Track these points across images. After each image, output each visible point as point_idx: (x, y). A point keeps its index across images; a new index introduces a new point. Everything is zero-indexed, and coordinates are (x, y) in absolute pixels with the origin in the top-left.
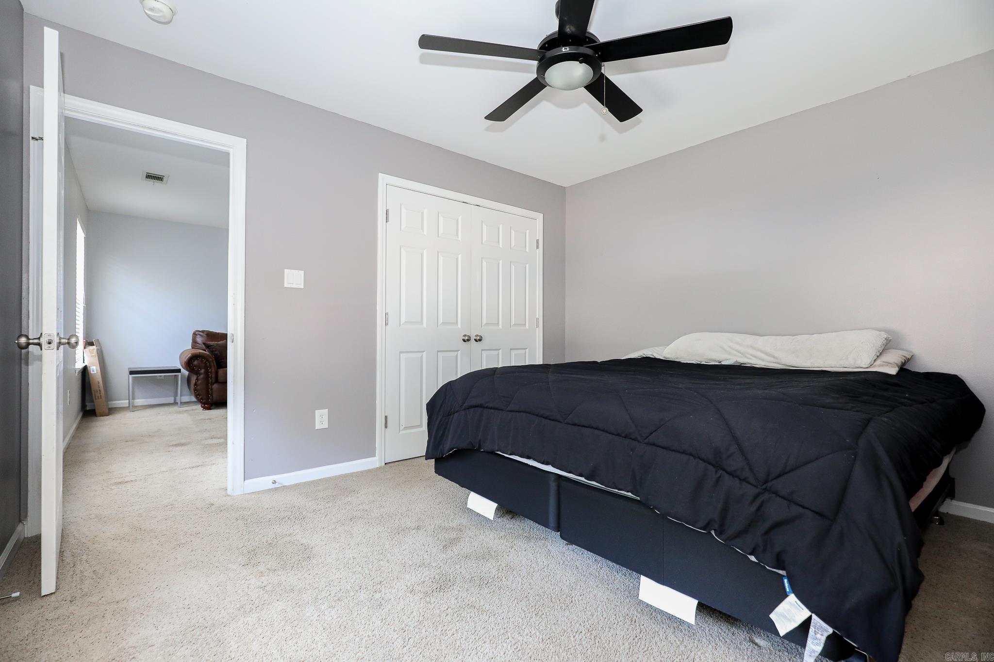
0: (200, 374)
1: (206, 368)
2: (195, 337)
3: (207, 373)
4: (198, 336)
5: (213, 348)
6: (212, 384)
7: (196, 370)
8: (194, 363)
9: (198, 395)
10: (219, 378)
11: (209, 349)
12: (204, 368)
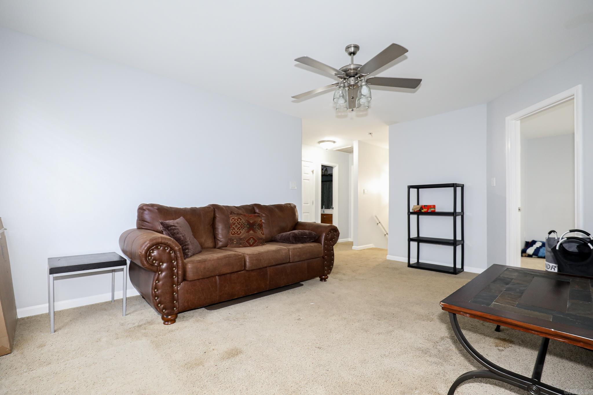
0: (162, 271)
1: (170, 261)
2: (143, 213)
3: (170, 268)
4: (146, 212)
5: (174, 229)
6: (178, 284)
7: (156, 264)
8: (153, 254)
9: (160, 302)
10: (187, 275)
11: (169, 230)
12: (167, 262)
